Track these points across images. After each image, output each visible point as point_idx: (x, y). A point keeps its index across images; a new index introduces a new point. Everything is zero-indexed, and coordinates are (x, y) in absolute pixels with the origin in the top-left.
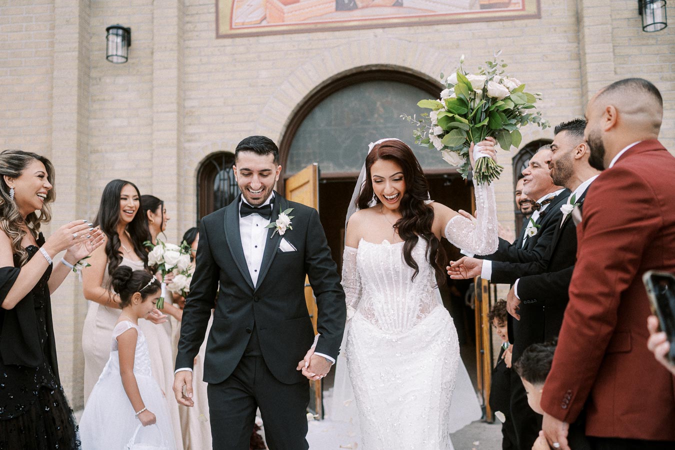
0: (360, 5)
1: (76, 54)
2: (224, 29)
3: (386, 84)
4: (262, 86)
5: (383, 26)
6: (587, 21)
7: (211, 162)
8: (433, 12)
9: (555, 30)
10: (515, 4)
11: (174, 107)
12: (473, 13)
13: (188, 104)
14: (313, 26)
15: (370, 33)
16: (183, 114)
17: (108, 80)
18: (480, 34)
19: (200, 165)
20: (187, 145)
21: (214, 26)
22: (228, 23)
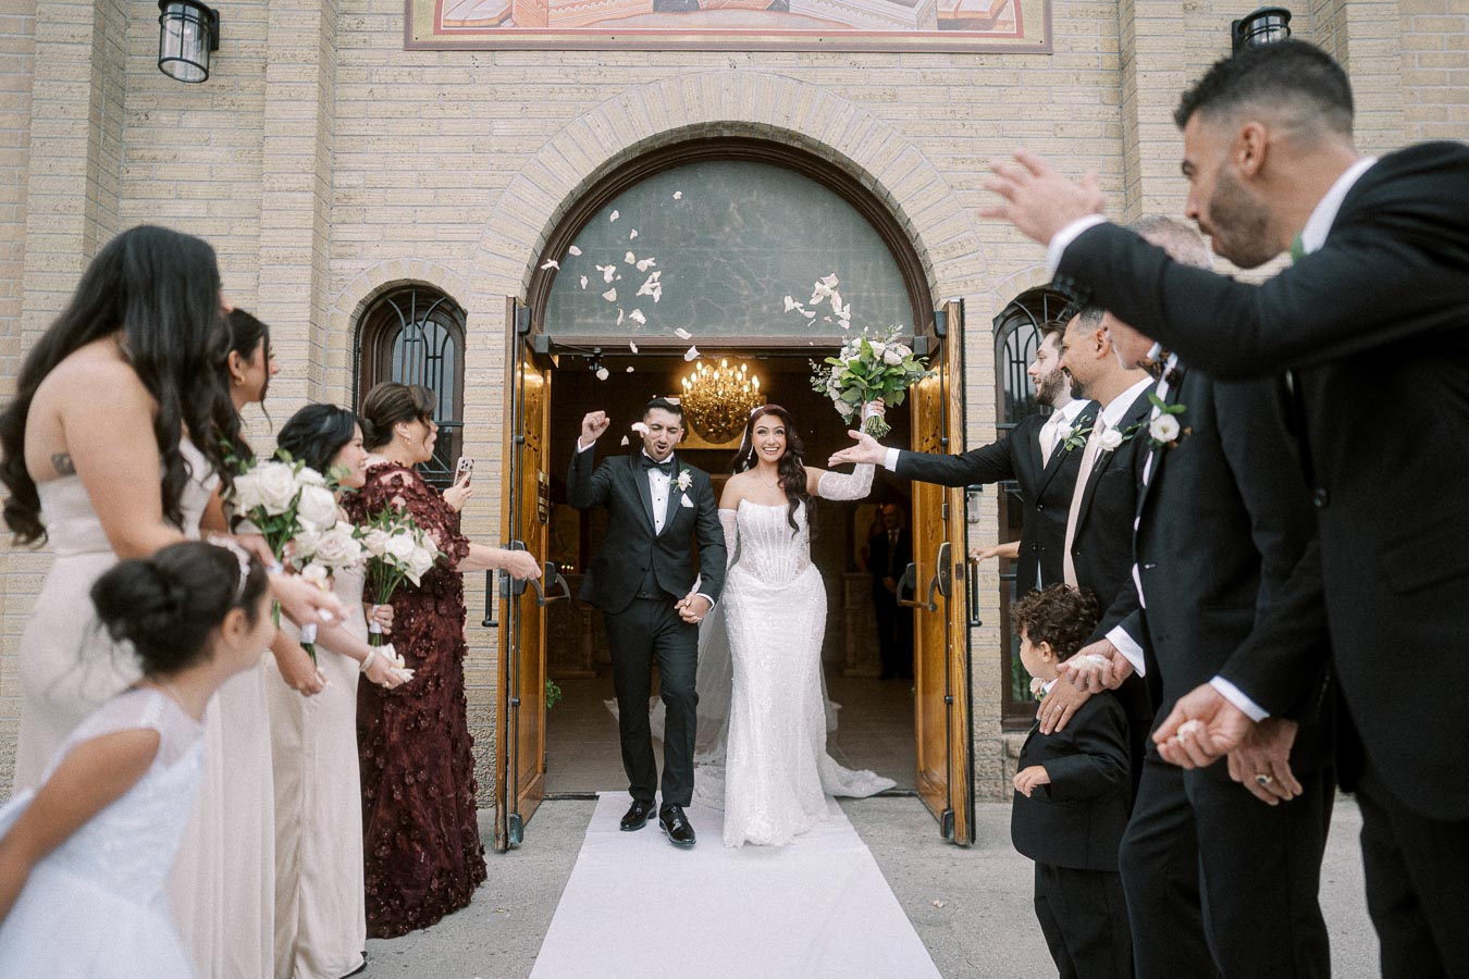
0: (703, 4)
1: (87, 50)
2: (423, 31)
3: (748, 166)
4: (500, 151)
5: (749, 49)
6: (1142, 63)
7: (386, 304)
8: (849, 26)
9: (1078, 79)
10: (1005, 23)
11: (309, 180)
12: (923, 35)
13: (341, 179)
14: (607, 38)
15: (723, 60)
16: (328, 200)
17: (164, 118)
18: (937, 76)
19: (362, 308)
20: (336, 264)
21: (401, 24)
22: (432, 20)
